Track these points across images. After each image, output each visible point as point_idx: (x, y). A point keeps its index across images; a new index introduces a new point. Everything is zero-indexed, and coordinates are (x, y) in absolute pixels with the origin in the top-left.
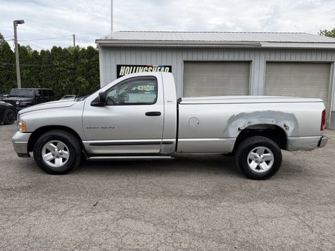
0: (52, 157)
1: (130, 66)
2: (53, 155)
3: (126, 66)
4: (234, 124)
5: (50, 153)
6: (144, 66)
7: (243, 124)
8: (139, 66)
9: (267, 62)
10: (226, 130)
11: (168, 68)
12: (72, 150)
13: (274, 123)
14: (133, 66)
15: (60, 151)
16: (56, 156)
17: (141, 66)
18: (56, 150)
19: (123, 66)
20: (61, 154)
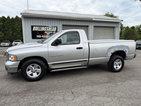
0: (31, 73)
1: (38, 26)
2: (32, 71)
3: (36, 26)
4: (110, 51)
5: (30, 71)
6: (45, 27)
7: (113, 51)
8: (42, 26)
9: (94, 26)
10: (107, 53)
11: (56, 28)
12: (43, 68)
13: (122, 50)
14: (39, 26)
15: (36, 69)
16: (33, 72)
17: (43, 26)
18: (34, 69)
19: (35, 26)
20: (36, 71)
